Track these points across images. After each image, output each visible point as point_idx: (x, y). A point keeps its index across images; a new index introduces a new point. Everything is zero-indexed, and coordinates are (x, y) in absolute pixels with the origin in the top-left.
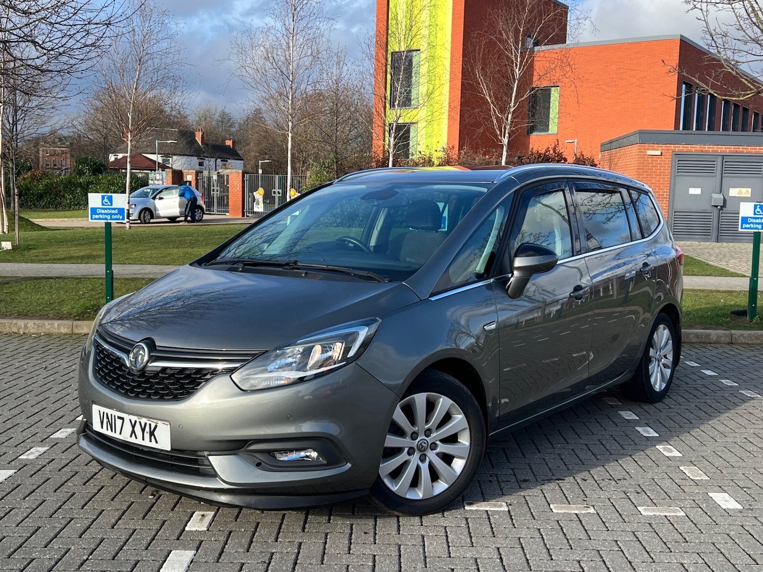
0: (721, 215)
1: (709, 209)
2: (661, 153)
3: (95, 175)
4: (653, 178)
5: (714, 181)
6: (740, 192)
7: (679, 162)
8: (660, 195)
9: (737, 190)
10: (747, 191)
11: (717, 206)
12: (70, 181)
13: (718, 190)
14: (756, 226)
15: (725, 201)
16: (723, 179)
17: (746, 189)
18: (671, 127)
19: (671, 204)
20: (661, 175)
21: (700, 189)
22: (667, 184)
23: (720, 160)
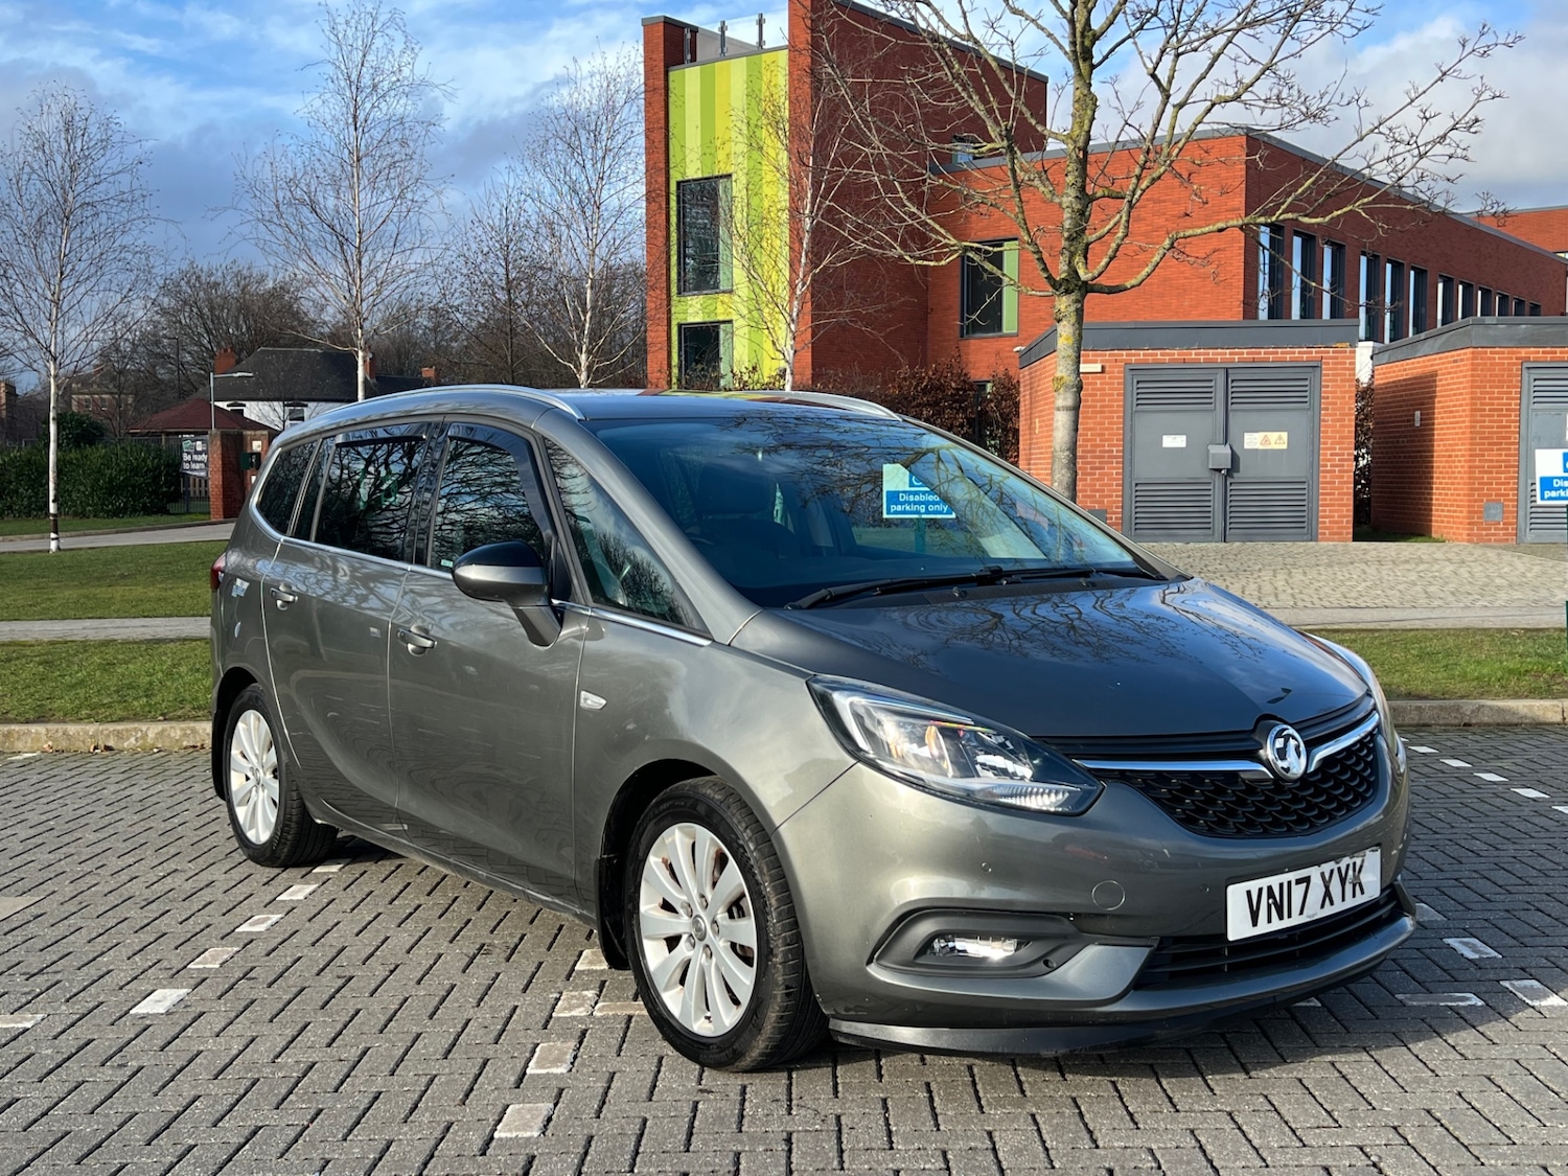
0: (1229, 488)
1: (1204, 475)
2: (1103, 367)
3: (78, 446)
4: (1090, 418)
5: (1210, 421)
6: (1266, 440)
7: (1140, 385)
8: (1105, 451)
9: (1259, 436)
10: (1280, 438)
11: (1220, 470)
12: (29, 460)
13: (1220, 437)
14: (914, 508)
15: (1234, 458)
16: (1231, 414)
17: (1276, 435)
18: (1235, 313)
19: (1128, 469)
20: (1103, 412)
21: (1184, 437)
22: (1118, 429)
23: (1220, 377)
